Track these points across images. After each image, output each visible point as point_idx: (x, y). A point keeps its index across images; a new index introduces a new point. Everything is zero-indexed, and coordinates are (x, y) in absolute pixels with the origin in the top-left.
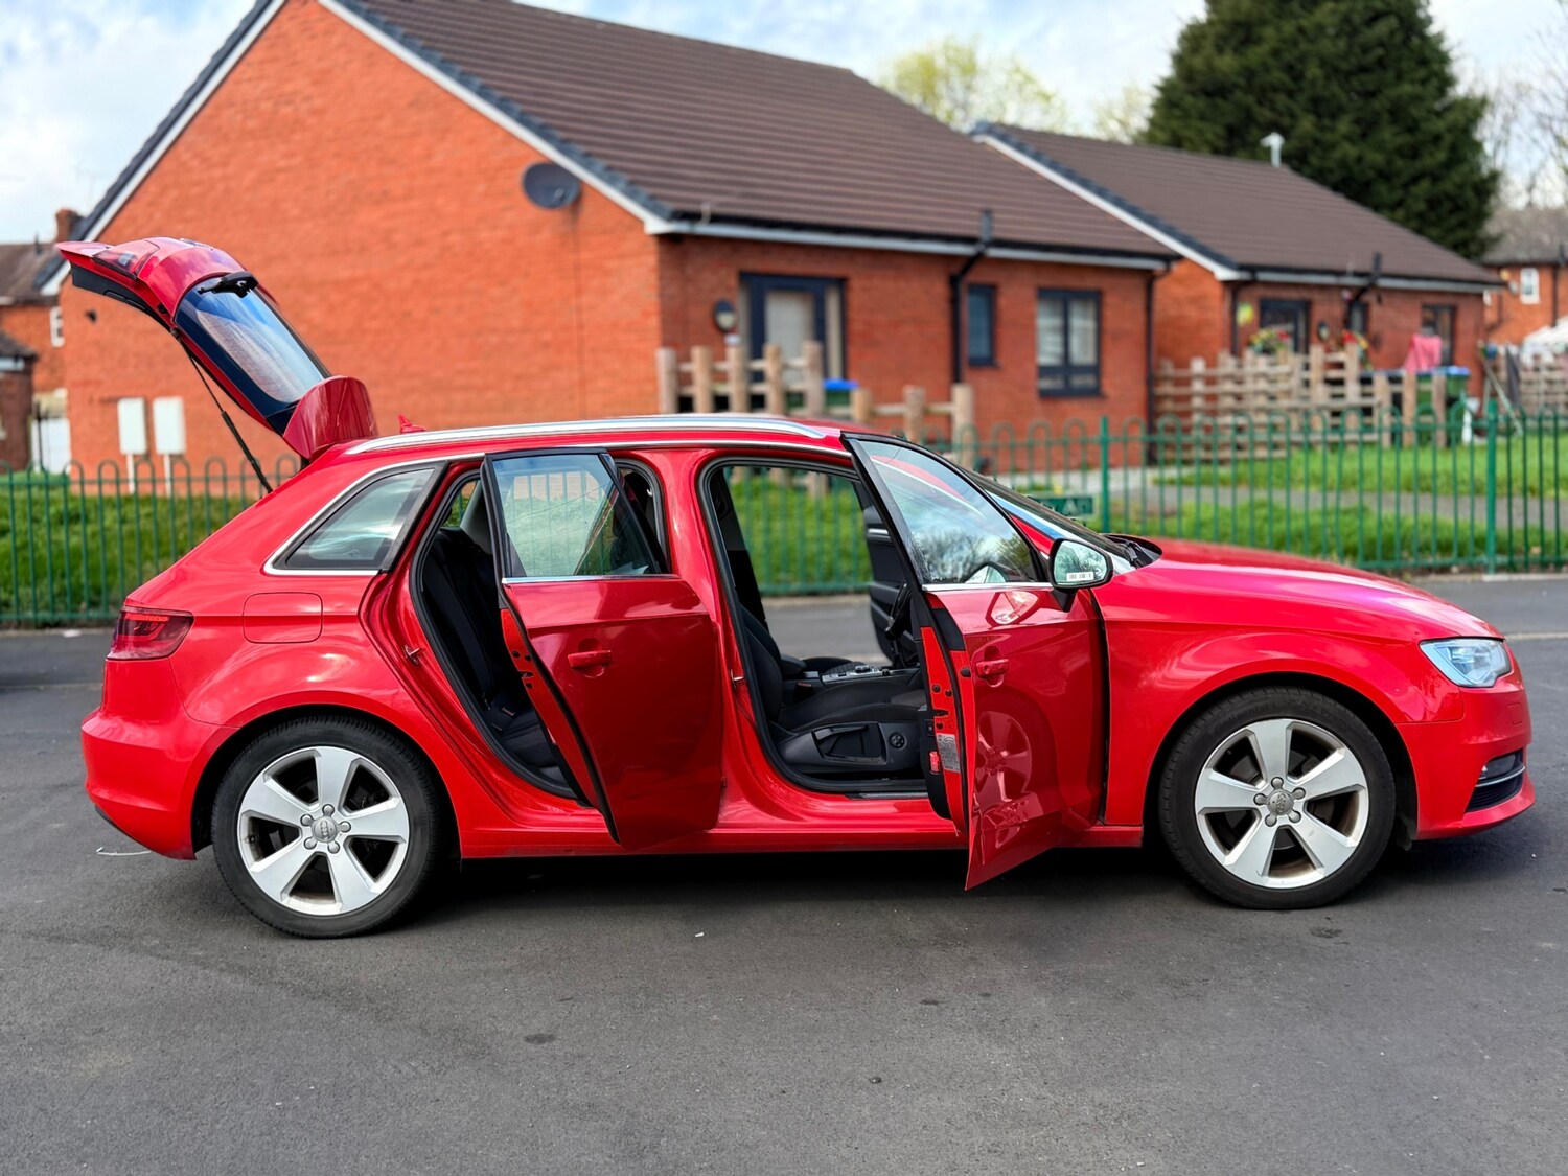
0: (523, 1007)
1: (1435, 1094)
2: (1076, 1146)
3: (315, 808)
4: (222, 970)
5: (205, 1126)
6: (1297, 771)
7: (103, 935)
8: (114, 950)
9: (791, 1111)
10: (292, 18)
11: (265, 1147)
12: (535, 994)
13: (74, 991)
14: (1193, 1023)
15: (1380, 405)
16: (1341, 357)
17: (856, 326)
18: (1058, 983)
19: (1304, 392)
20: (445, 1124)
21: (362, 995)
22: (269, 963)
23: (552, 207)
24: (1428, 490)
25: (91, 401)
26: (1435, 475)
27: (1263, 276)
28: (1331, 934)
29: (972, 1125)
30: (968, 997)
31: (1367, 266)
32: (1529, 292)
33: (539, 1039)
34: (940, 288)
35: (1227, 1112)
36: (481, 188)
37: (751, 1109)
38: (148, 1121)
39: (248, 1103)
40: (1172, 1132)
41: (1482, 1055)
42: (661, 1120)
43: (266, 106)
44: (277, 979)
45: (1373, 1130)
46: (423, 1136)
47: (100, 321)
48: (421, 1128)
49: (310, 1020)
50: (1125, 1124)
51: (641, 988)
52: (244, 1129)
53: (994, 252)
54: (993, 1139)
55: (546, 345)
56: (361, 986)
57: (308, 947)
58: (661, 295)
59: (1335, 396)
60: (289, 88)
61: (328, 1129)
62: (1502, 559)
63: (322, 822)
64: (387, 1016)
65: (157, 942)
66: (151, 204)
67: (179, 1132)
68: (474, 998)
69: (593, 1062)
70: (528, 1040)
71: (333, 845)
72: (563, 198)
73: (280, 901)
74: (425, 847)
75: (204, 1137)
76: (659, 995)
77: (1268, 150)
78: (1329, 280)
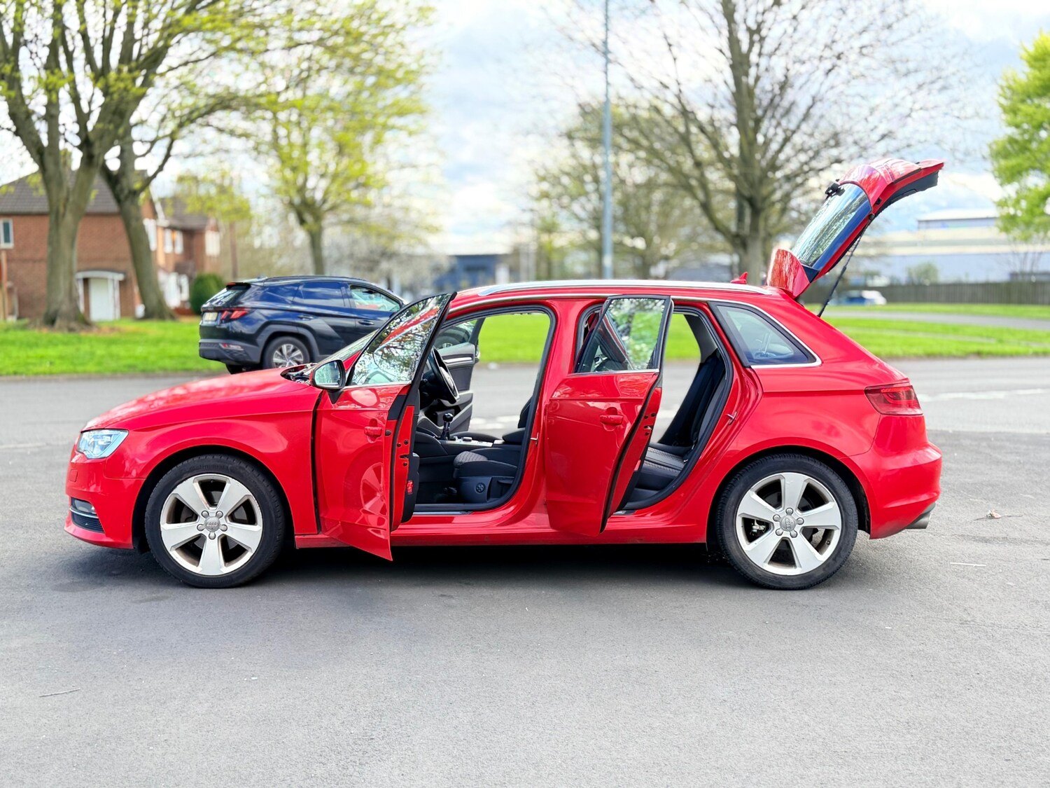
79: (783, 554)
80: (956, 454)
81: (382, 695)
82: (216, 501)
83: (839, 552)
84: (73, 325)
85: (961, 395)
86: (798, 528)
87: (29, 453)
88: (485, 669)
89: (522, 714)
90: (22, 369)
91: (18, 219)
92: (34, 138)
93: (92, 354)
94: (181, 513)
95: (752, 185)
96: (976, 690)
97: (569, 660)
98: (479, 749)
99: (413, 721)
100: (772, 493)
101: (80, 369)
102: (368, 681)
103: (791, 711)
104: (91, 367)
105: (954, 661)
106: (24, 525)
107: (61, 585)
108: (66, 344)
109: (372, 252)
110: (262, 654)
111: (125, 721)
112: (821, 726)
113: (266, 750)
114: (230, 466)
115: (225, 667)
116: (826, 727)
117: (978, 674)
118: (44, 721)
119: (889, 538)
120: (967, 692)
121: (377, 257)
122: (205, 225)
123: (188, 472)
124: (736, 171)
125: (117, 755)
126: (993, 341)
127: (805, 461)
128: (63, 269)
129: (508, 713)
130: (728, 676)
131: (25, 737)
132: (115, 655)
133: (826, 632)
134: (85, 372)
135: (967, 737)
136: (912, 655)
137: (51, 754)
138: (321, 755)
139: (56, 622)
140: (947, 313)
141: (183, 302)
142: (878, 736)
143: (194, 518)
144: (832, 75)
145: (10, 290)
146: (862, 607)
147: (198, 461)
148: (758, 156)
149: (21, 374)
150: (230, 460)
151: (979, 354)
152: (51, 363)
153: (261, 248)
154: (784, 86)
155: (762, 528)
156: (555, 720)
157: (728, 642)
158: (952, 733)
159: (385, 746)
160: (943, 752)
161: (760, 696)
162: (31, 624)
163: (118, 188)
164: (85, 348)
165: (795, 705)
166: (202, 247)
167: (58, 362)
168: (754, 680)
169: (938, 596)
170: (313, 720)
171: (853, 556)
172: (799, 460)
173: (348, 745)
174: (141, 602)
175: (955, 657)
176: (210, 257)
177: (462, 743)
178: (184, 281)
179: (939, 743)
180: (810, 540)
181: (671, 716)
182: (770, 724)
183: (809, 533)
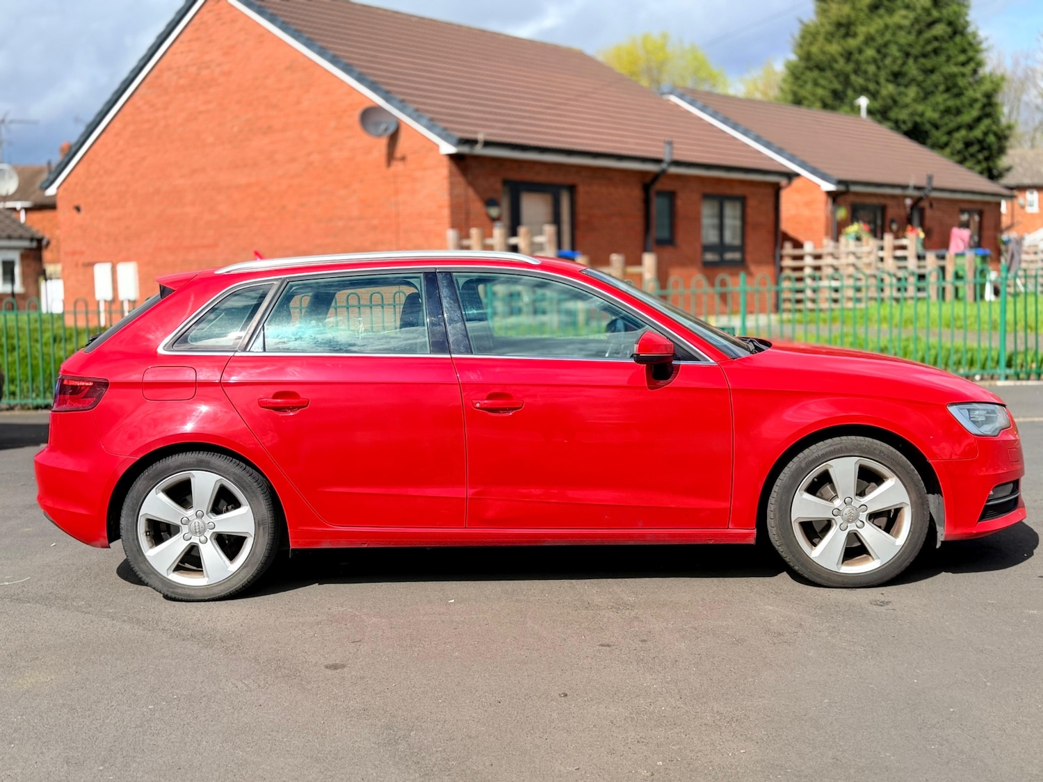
0: (326, 646)
1: (951, 707)
2: (698, 740)
3: (190, 513)
4: (124, 621)
5: (98, 721)
6: (861, 494)
7: (48, 598)
8: (54, 608)
9: (503, 714)
10: (210, 11)
11: (137, 735)
12: (335, 638)
13: (22, 633)
14: (785, 660)
15: (930, 273)
16: (904, 242)
17: (581, 217)
18: (693, 633)
19: (880, 265)
20: (263, 721)
21: (218, 638)
22: (157, 616)
23: (379, 136)
24: (960, 327)
25: (77, 265)
26: (966, 318)
27: (854, 188)
28: (883, 604)
29: (627, 725)
30: (631, 642)
31: (923, 183)
32: (1031, 205)
33: (335, 667)
34: (637, 193)
35: (806, 718)
36: (333, 124)
37: (476, 713)
38: (60, 717)
39: (130, 707)
40: (766, 731)
41: (985, 682)
42: (412, 720)
43: (193, 70)
44: (161, 627)
45: (906, 731)
46: (247, 729)
47: (83, 212)
48: (247, 723)
49: (179, 654)
50: (734, 725)
51: (407, 635)
52: (125, 723)
53: (674, 170)
54: (641, 735)
55: (374, 228)
56: (217, 632)
57: (184, 607)
58: (452, 195)
59: (900, 268)
60: (207, 58)
61: (182, 724)
62: (1010, 372)
63: (196, 522)
64: (232, 652)
65: (83, 603)
66: (117, 134)
67: (80, 724)
68: (293, 640)
69: (370, 682)
70: (327, 667)
71: (203, 538)
72: (386, 130)
73: (166, 575)
74: (265, 540)
75: (96, 728)
76: (420, 639)
77: (859, 108)
78: (898, 192)
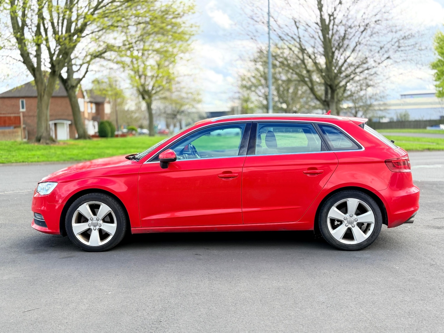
79: (349, 235)
80: (423, 191)
81: (166, 300)
82: (96, 213)
83: (374, 234)
84: (48, 142)
85: (422, 166)
86: (355, 223)
87: (24, 194)
88: (214, 288)
89: (230, 309)
90: (26, 160)
91: (27, 99)
92: (31, 64)
93: (56, 153)
94: (81, 219)
95: (331, 80)
96: (440, 297)
97: (252, 283)
98: (210, 326)
99: (180, 313)
100: (343, 208)
101: (50, 159)
102: (161, 294)
103: (354, 307)
104: (55, 159)
105: (428, 283)
106: (17, 225)
107: (29, 251)
108: (45, 149)
109: (174, 111)
110: (114, 282)
111: (49, 314)
112: (369, 314)
113: (112, 327)
114: (102, 198)
115: (97, 288)
116: (371, 315)
117: (440, 289)
118: (13, 313)
119: (395, 228)
120: (436, 297)
121: (175, 113)
122: (104, 101)
123: (84, 201)
124: (324, 74)
125: (44, 330)
126: (435, 144)
127: (358, 193)
128: (43, 118)
129: (224, 308)
130: (325, 291)
131: (3, 321)
132: (49, 283)
133: (369, 270)
134: (52, 161)
135: (437, 319)
136: (409, 280)
137: (14, 329)
138: (137, 330)
139: (25, 268)
140: (414, 133)
141: (96, 133)
142: (395, 319)
143: (87, 221)
144: (364, 33)
145: (24, 129)
146: (385, 259)
147: (88, 196)
148: (333, 68)
149: (25, 162)
150: (102, 195)
151: (429, 149)
152: (38, 157)
153: (128, 110)
154: (344, 38)
155: (339, 223)
156: (245, 312)
157: (325, 275)
158: (430, 317)
159: (167, 325)
160: (427, 326)
161: (339, 300)
162: (13, 268)
163: (67, 84)
164: (53, 151)
165: (356, 304)
166: (103, 110)
167: (41, 157)
168: (337, 292)
169: (419, 253)
170: (134, 312)
171: (380, 236)
172: (355, 193)
173: (150, 324)
174: (63, 258)
175: (429, 281)
176: (107, 114)
177: (202, 323)
178: (96, 124)
179: (424, 322)
180: (361, 228)
181: (299, 310)
182: (345, 313)
183: (360, 225)
